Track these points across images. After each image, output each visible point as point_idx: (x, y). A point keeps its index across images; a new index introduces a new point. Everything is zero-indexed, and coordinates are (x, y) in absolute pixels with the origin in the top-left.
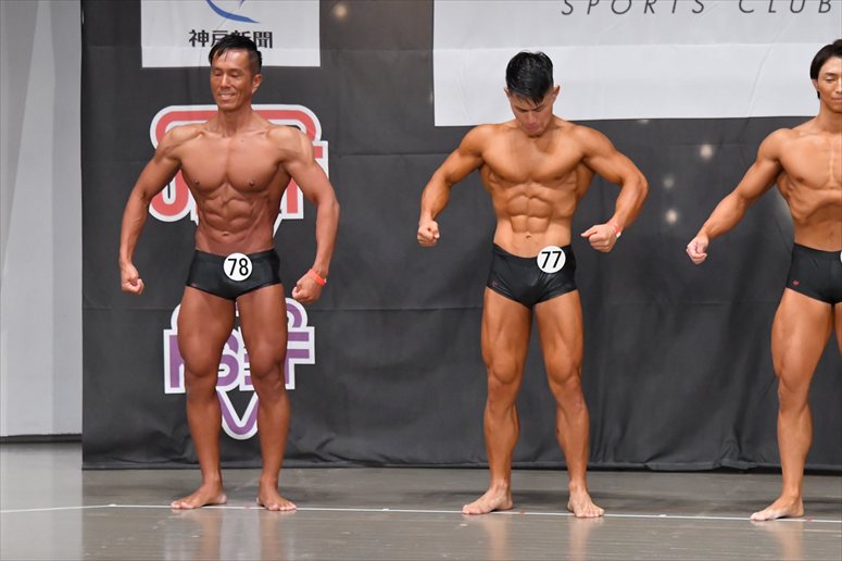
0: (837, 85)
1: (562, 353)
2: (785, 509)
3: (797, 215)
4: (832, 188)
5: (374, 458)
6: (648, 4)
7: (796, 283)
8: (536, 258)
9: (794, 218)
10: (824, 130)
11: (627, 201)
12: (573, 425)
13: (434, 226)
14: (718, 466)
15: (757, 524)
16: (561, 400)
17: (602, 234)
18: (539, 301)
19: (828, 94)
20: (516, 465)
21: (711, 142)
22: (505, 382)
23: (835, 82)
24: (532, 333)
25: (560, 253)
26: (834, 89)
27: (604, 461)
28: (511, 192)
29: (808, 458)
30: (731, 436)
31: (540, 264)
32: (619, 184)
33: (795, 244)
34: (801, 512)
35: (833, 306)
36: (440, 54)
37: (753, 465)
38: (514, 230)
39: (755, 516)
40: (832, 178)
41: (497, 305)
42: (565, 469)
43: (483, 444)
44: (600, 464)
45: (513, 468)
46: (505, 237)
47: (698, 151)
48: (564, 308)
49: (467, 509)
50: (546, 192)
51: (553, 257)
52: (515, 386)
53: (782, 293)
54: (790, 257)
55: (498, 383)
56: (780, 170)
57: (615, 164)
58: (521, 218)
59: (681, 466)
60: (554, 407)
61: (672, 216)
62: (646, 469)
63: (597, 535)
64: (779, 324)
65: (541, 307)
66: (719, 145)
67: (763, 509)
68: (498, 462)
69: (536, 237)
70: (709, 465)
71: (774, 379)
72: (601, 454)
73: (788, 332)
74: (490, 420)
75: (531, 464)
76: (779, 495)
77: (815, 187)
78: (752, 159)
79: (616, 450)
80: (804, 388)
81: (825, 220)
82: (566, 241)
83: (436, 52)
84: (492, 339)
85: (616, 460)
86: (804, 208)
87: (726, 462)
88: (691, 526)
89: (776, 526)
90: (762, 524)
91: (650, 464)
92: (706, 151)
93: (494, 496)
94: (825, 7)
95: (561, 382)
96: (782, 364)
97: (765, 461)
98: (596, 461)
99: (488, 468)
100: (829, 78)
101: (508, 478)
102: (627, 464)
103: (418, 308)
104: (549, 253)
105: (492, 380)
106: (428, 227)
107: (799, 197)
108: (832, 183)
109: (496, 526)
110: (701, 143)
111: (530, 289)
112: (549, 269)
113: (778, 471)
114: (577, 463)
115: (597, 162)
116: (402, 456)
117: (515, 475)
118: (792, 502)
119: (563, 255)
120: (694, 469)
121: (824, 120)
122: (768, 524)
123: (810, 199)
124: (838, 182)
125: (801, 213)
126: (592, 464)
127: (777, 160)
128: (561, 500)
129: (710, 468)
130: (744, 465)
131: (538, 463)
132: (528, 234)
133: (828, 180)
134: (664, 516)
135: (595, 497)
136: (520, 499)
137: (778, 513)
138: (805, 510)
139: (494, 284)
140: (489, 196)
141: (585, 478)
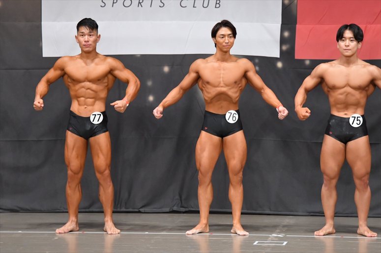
0: (225, 39)
1: (102, 160)
2: (201, 229)
3: (207, 99)
4: (222, 87)
5: (16, 208)
6: (139, 3)
7: (206, 128)
8: (90, 117)
9: (205, 99)
10: (218, 60)
11: (131, 90)
12: (106, 193)
13: (41, 101)
14: (172, 210)
15: (188, 236)
16: (101, 182)
17: (120, 104)
18: (91, 136)
19: (221, 44)
20: (81, 210)
21: (168, 66)
22: (75, 173)
23: (224, 39)
24: (88, 151)
25: (100, 115)
26: (224, 42)
27: (120, 208)
28: (77, 87)
29: (211, 206)
30: (177, 197)
31: (92, 120)
32: (127, 83)
33: (206, 111)
34: (208, 230)
35: (222, 138)
36: (45, 24)
37: (187, 209)
38: (79, 105)
39: (188, 232)
40: (222, 82)
41: (72, 138)
42: (102, 212)
43: (65, 202)
44: (119, 210)
45: (79, 212)
46: (75, 108)
47: (163, 69)
48: (102, 140)
49: (58, 231)
50: (94, 86)
51: (97, 117)
52: (80, 175)
53: (200, 132)
54: (203, 117)
55: (72, 174)
56: (198, 78)
57: (125, 74)
58: (82, 99)
59: (155, 210)
60: (98, 184)
61: (151, 98)
62: (140, 212)
63: (117, 242)
64: (198, 146)
65: (92, 139)
66: (172, 66)
67: (191, 229)
68: (72, 209)
69: (90, 108)
70: (168, 210)
71: (196, 171)
72: (119, 206)
73: (203, 150)
74: (69, 191)
75: (87, 210)
76: (198, 223)
77: (215, 86)
78: (187, 72)
79: (126, 203)
80: (210, 174)
81: (218, 101)
82: (103, 109)
83: (43, 23)
84: (70, 154)
85: (126, 208)
86: (210, 96)
87: (175, 208)
88: (159, 237)
89: (197, 237)
90: (191, 236)
91: (142, 210)
92: (166, 69)
93: (70, 225)
94: (218, 6)
95: (101, 173)
96: (200, 165)
97: (192, 208)
98: (117, 209)
99: (68, 212)
100: (222, 36)
101: (77, 217)
102: (131, 210)
103: (36, 139)
104: (95, 115)
105: (69, 172)
106: (38, 102)
107: (207, 90)
108: (222, 84)
109: (71, 239)
110: (164, 66)
111: (87, 131)
112: (96, 122)
113: (198, 212)
114: (108, 209)
115: (117, 73)
116: (27, 207)
117: (81, 216)
118: (204, 226)
119: (102, 116)
120: (161, 212)
121: (219, 55)
122: (194, 236)
123: (212, 91)
124: (224, 84)
125: (209, 98)
126: (115, 210)
127: (197, 73)
128: (101, 226)
129: (168, 211)
130: (183, 210)
131: (91, 210)
132: (86, 106)
133: (220, 83)
134: (147, 233)
135: (116, 225)
136: (82, 226)
137: (198, 231)
138: (210, 229)
139: (71, 129)
140: (68, 89)
141: (112, 216)
